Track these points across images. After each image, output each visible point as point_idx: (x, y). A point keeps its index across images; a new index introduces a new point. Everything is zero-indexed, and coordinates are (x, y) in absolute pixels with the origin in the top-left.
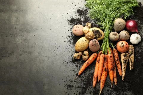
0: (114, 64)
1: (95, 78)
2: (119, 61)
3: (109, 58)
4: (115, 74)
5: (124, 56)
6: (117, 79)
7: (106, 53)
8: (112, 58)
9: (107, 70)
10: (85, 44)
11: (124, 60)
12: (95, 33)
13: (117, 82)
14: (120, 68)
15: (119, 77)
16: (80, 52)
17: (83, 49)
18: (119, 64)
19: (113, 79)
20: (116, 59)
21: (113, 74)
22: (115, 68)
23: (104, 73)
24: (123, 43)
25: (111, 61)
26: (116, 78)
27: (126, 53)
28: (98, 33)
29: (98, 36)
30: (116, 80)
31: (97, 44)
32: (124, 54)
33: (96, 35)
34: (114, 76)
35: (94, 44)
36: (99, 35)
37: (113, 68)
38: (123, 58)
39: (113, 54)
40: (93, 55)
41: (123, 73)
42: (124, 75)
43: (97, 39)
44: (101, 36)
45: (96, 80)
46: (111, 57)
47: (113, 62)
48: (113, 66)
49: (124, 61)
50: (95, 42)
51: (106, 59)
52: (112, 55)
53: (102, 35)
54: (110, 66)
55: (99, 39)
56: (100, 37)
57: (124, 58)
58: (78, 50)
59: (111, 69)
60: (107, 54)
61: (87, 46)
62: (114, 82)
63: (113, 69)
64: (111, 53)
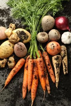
0: (45, 69)
1: (24, 88)
2: (50, 65)
3: (38, 64)
4: (47, 81)
5: (56, 59)
6: (50, 87)
7: (35, 58)
8: (42, 63)
9: (38, 78)
10: (9, 49)
11: (56, 63)
12: (19, 35)
13: (51, 90)
14: (53, 73)
15: (52, 84)
16: (4, 59)
17: (7, 55)
18: (51, 68)
19: (46, 87)
20: (47, 63)
21: (45, 82)
22: (46, 74)
23: (35, 81)
24: (53, 45)
25: (41, 67)
26: (49, 85)
27: (58, 56)
28: (23, 35)
29: (23, 38)
30: (48, 88)
31: (23, 48)
32: (56, 57)
33: (22, 37)
34: (46, 84)
35: (20, 48)
36: (24, 37)
37: (45, 74)
38: (55, 62)
39: (44, 58)
40: (19, 61)
41: (56, 78)
42: (57, 81)
43: (23, 42)
45: (26, 91)
46: (41, 61)
47: (44, 68)
48: (44, 72)
49: (56, 65)
50: (21, 46)
51: (36, 65)
52: (41, 59)
53: (28, 37)
54: (41, 73)
55: (25, 41)
56: (26, 40)
57: (56, 61)
58: (2, 57)
59: (42, 76)
60: (37, 58)
61: (12, 51)
62: (46, 90)
63: (44, 76)
64: (40, 57)
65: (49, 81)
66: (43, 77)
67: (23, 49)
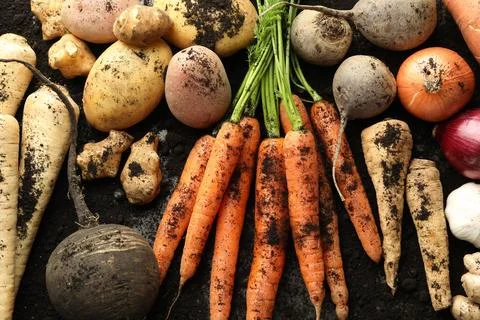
0: (326, 194)
3: (291, 163)
4: (335, 260)
7: (275, 131)
8: (312, 158)
9: (285, 240)
10: (136, 79)
11: (383, 164)
12: (197, 8)
17: (130, 108)
20: (337, 161)
21: (324, 258)
22: (333, 219)
25: (307, 179)
27: (392, 122)
28: (219, 8)
29: (217, 27)
31: (214, 77)
32: (378, 129)
33: (208, 19)
34: (326, 267)
35: (199, 75)
36: (223, 19)
38: (376, 155)
39: (318, 135)
43: (213, 49)
44: (239, 26)
46: (305, 150)
47: (321, 184)
48: (321, 205)
49: (386, 170)
50: (205, 63)
51: (276, 167)
52: (308, 139)
53: (242, 19)
54: (301, 212)
55: (226, 43)
56: (231, 35)
57: (383, 151)
59: (309, 228)
60: (283, 134)
61: (156, 89)
63: (319, 228)
64: (302, 129)
65: (345, 257)
66: (313, 234)
67: (214, 82)
